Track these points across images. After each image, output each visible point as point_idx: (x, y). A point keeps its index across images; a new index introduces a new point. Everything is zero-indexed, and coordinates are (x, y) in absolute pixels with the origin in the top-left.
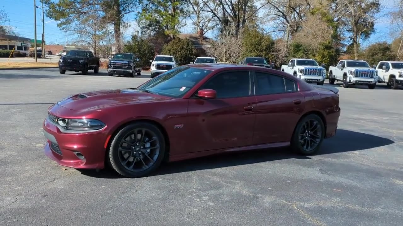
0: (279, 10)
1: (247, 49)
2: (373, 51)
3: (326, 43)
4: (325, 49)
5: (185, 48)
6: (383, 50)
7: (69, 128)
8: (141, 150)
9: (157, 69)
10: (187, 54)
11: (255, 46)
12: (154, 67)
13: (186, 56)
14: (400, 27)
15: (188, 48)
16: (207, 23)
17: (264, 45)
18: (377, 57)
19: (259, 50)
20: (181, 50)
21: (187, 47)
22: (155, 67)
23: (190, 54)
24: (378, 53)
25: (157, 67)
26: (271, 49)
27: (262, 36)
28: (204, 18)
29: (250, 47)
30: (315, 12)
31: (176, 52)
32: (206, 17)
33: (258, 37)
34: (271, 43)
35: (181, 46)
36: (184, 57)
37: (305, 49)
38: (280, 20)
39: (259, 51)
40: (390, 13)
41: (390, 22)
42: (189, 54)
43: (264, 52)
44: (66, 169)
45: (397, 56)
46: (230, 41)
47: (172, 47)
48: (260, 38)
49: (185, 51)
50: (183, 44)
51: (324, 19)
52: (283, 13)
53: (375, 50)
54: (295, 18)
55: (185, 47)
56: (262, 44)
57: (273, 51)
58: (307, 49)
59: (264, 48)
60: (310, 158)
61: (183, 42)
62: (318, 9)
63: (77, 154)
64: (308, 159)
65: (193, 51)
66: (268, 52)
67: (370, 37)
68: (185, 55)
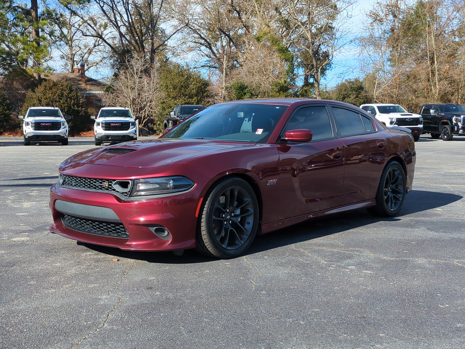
0: (200, 36)
1: (168, 94)
2: (343, 92)
3: (280, 82)
4: (280, 91)
5: (66, 96)
6: (356, 91)
7: (136, 193)
8: (232, 219)
9: (35, 129)
10: (70, 104)
11: (180, 89)
12: (30, 127)
13: (70, 107)
14: (372, 58)
15: (70, 95)
16: (86, 56)
17: (193, 87)
18: (350, 99)
19: (187, 95)
20: (61, 99)
21: (70, 93)
22: (32, 126)
23: (76, 104)
24: (350, 95)
25: (35, 127)
26: (205, 93)
27: (188, 74)
28: (83, 47)
29: (173, 92)
30: (261, 37)
31: (52, 102)
32: (86, 46)
33: (183, 76)
34: (204, 84)
35: (59, 92)
36: (66, 110)
37: (253, 92)
38: (201, 50)
39: (187, 97)
40: (356, 39)
41: (358, 51)
42: (73, 105)
43: (195, 98)
44: (118, 260)
45: (374, 99)
46: (140, 82)
47: (44, 95)
48: (186, 76)
49: (67, 101)
50: (62, 90)
51: (275, 48)
52: (206, 41)
53: (345, 90)
54: (223, 47)
55: (65, 93)
56: (191, 86)
57: (208, 96)
58: (255, 93)
59: (194, 91)
60: (399, 220)
61: (62, 86)
62: (265, 34)
63: (156, 230)
64: (398, 221)
65: (79, 101)
66: (200, 99)
67: (326, 74)
68: (67, 106)
